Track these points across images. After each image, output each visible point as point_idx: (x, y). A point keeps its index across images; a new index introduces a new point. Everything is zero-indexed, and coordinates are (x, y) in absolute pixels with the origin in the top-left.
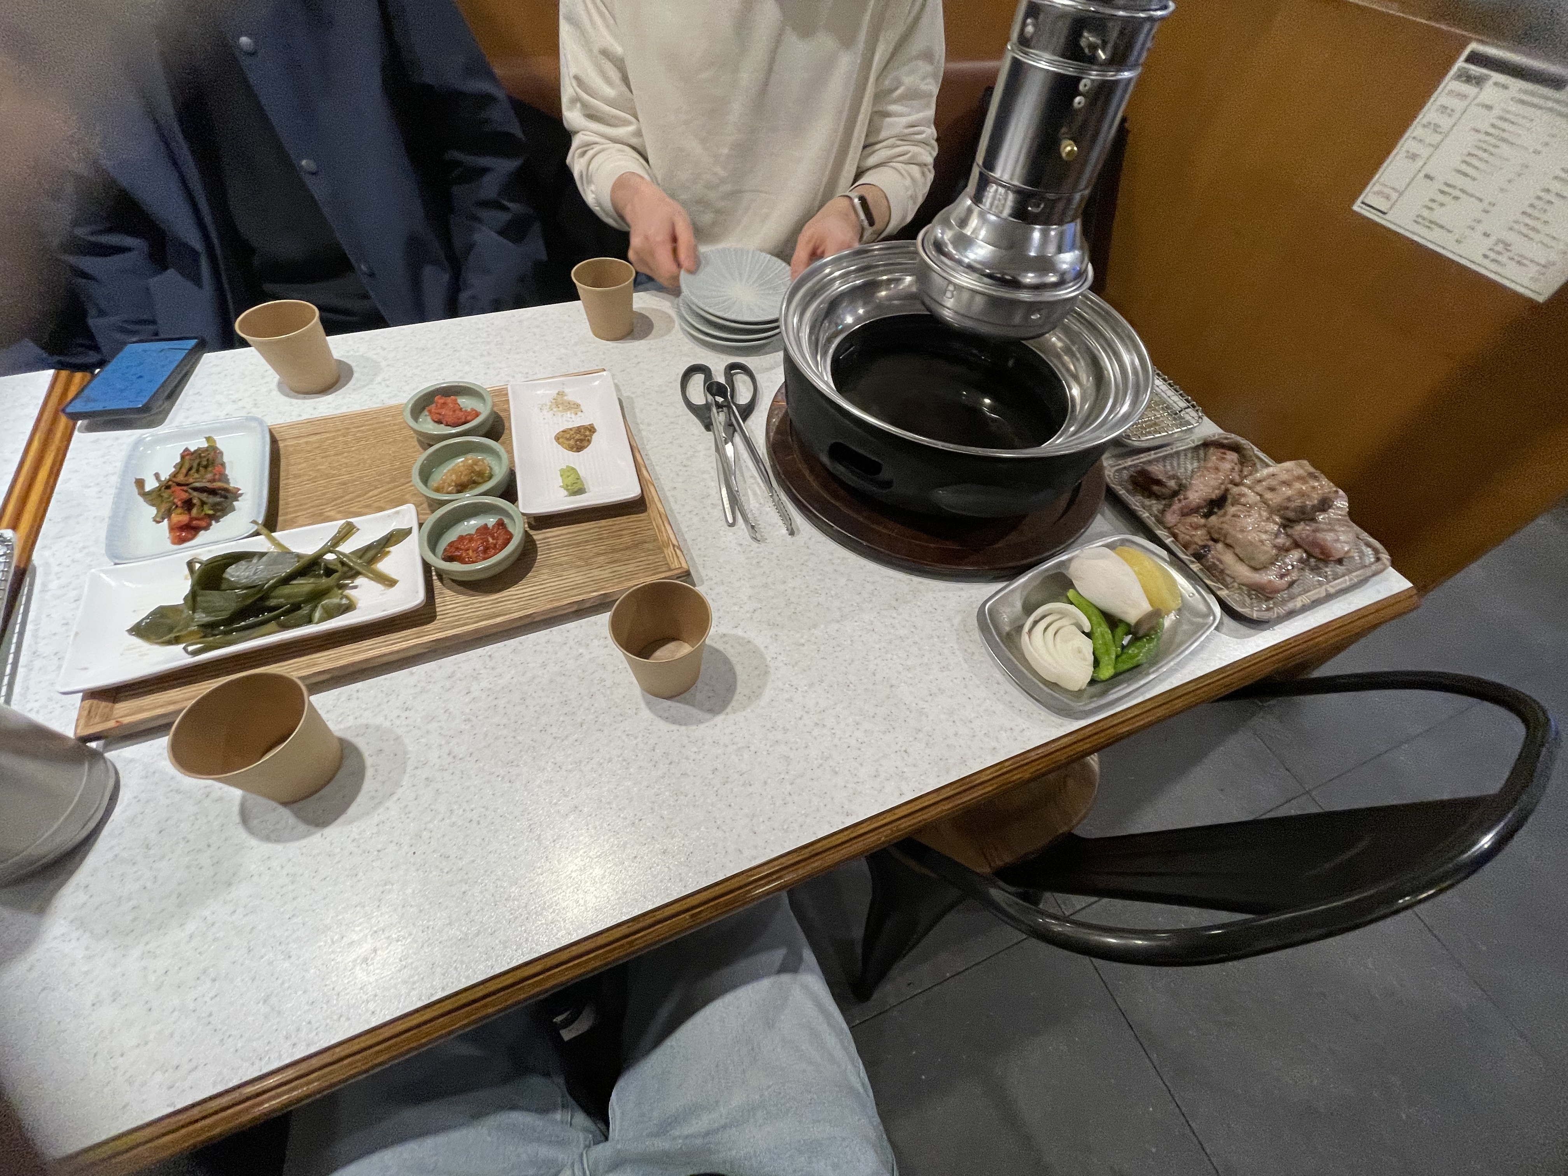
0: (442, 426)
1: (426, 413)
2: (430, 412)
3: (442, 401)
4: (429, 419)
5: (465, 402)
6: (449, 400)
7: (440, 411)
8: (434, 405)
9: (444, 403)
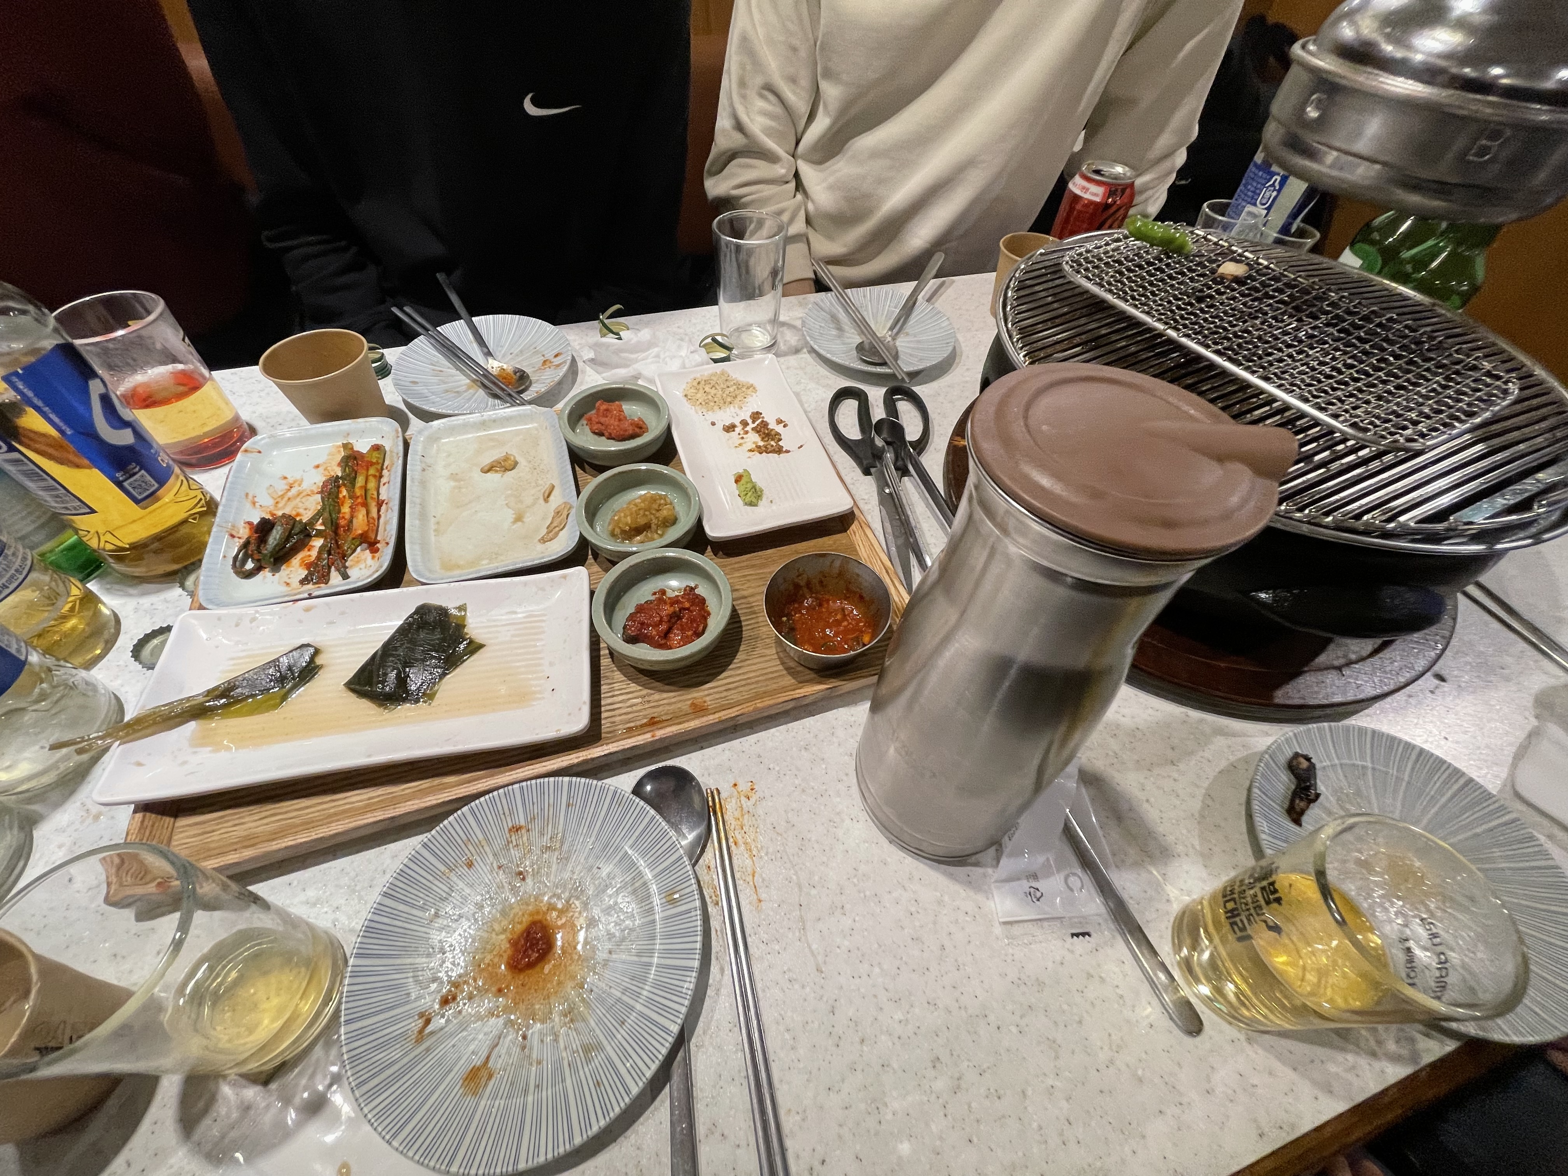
0: (603, 438)
1: (584, 421)
2: (589, 420)
3: (604, 407)
4: (587, 429)
5: (632, 410)
6: (614, 406)
7: (603, 420)
8: (594, 412)
9: (607, 410)
